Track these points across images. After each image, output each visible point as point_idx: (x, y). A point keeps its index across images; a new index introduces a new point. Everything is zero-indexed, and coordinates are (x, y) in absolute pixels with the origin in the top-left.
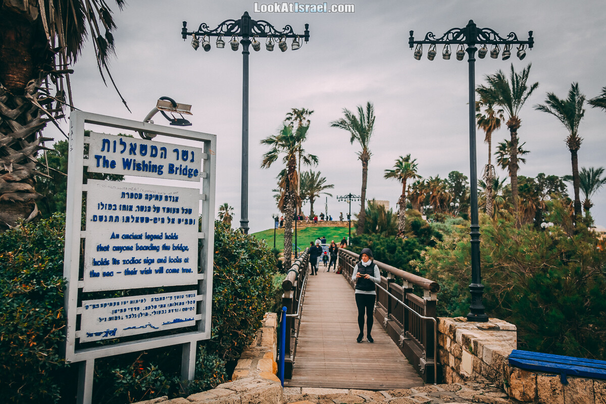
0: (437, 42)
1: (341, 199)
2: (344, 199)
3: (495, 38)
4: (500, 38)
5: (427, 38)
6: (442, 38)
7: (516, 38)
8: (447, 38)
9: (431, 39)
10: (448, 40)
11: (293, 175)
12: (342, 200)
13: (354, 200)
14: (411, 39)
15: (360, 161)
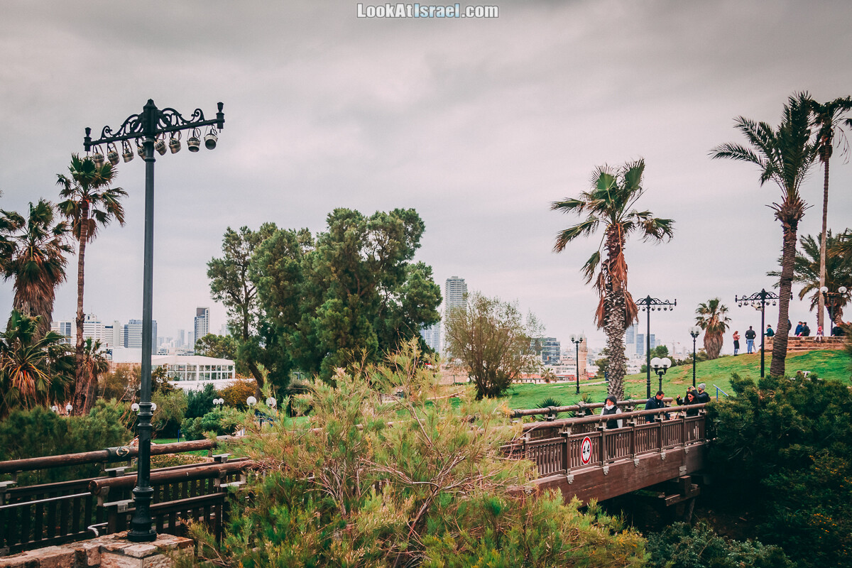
0: (114, 139)
1: (743, 302)
2: (749, 302)
3: (177, 123)
4: (184, 121)
5: (103, 135)
6: (119, 133)
7: (202, 117)
8: (125, 132)
9: (108, 135)
10: (125, 135)
11: (615, 262)
12: (745, 304)
13: (771, 304)
14: (88, 139)
15: (780, 223)
